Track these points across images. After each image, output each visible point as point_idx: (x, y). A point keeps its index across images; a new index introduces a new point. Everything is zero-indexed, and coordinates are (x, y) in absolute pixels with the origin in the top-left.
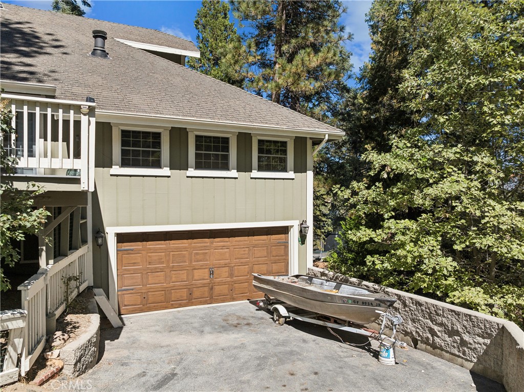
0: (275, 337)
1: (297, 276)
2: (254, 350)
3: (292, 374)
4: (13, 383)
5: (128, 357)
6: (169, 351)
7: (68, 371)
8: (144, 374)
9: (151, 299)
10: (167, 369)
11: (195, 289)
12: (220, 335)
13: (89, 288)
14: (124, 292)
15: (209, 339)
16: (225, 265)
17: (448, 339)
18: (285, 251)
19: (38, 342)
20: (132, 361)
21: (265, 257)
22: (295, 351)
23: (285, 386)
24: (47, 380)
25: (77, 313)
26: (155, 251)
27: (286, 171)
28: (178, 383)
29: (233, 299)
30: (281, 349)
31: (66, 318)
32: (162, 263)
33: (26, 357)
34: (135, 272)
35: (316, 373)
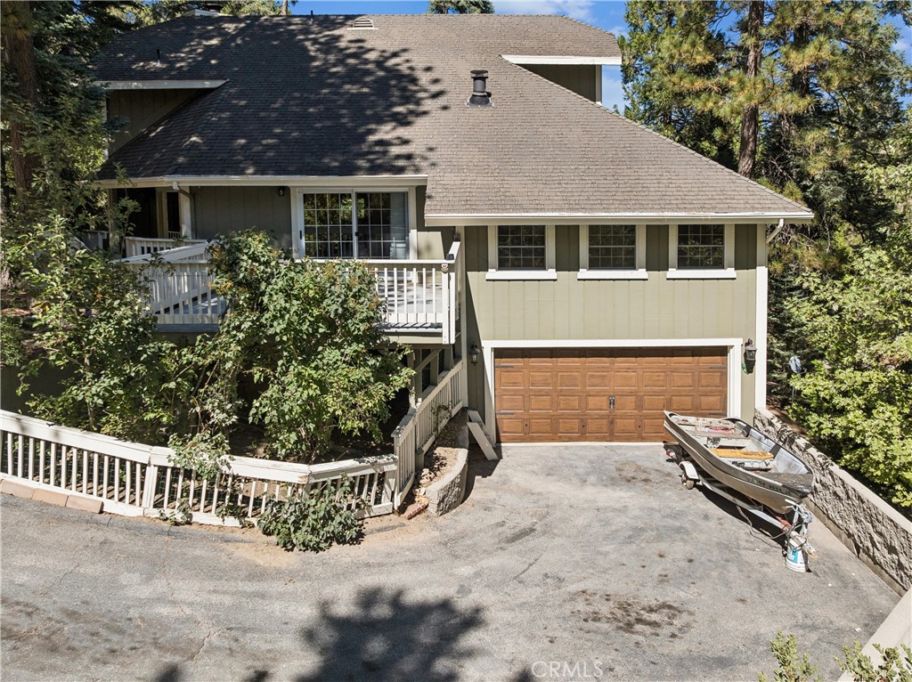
0: (671, 504)
1: (734, 421)
2: (636, 517)
3: (661, 556)
4: (389, 514)
5: (493, 501)
6: (538, 500)
7: (432, 509)
8: (502, 524)
9: (534, 428)
10: (526, 522)
11: (589, 421)
12: (605, 489)
13: (464, 410)
14: (503, 416)
15: (589, 492)
16: (631, 394)
17: (888, 556)
18: (721, 380)
19: (408, 479)
20: (496, 506)
21: (690, 386)
22: (685, 528)
23: (644, 567)
24: (415, 515)
25: (446, 446)
26: (539, 370)
27: (723, 268)
28: (533, 540)
29: (643, 439)
30: (670, 522)
31: (435, 452)
32: (548, 385)
33: (398, 494)
34: (516, 393)
35: (690, 561)
